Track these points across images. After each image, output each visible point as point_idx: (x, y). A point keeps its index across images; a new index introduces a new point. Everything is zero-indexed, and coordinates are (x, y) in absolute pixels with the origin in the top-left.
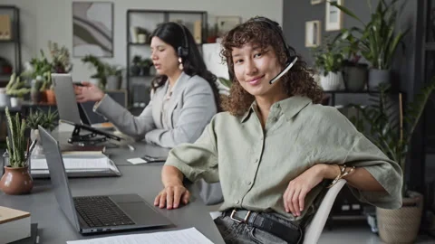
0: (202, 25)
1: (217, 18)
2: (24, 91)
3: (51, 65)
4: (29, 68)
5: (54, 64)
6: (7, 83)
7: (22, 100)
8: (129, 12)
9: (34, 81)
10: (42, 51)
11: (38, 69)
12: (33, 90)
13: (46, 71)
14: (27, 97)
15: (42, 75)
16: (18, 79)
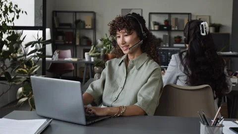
0: (188, 20)
1: (197, 16)
2: (97, 54)
3: (110, 41)
4: (100, 43)
5: (112, 41)
6: (90, 50)
7: (96, 58)
8: (150, 14)
9: (102, 49)
10: (106, 35)
11: (104, 43)
12: (102, 54)
13: (108, 44)
14: (99, 57)
15: (106, 46)
16: (95, 48)
